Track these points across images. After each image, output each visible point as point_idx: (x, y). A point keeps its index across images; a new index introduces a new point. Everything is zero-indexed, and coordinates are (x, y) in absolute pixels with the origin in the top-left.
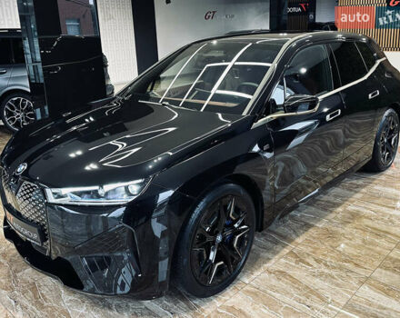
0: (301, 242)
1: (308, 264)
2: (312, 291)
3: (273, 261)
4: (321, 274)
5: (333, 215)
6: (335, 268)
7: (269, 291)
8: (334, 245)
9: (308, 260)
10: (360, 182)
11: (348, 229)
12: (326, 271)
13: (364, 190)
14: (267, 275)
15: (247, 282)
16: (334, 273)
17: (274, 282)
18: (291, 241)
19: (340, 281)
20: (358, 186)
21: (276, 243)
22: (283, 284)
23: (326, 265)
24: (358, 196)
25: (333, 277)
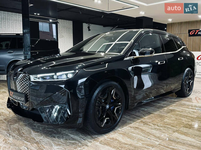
0: (146, 118)
1: (149, 125)
2: (150, 134)
3: (133, 124)
4: (155, 129)
5: (162, 110)
6: (162, 127)
7: (130, 133)
8: (162, 120)
9: (149, 124)
10: (176, 100)
11: (169, 114)
12: (158, 128)
13: (177, 103)
14: (130, 128)
15: (120, 130)
16: (161, 128)
17: (133, 130)
18: (142, 118)
19: (164, 131)
20: (174, 101)
21: (135, 118)
22: (137, 131)
23: (158, 126)
24: (174, 104)
25: (161, 130)
